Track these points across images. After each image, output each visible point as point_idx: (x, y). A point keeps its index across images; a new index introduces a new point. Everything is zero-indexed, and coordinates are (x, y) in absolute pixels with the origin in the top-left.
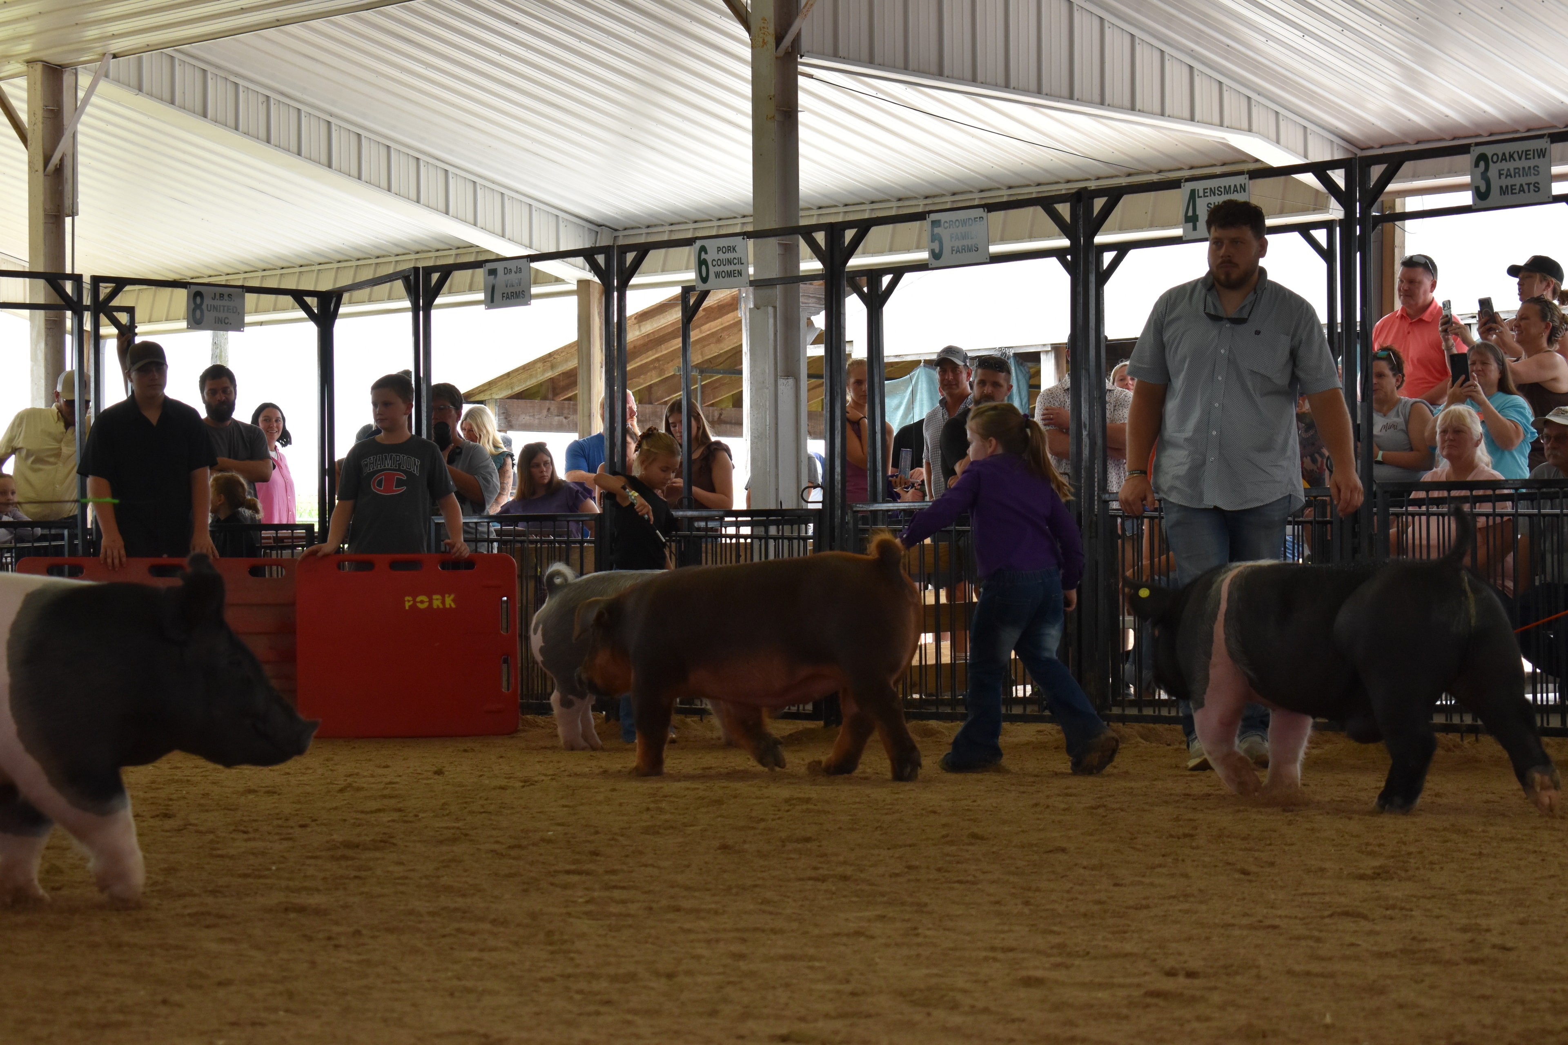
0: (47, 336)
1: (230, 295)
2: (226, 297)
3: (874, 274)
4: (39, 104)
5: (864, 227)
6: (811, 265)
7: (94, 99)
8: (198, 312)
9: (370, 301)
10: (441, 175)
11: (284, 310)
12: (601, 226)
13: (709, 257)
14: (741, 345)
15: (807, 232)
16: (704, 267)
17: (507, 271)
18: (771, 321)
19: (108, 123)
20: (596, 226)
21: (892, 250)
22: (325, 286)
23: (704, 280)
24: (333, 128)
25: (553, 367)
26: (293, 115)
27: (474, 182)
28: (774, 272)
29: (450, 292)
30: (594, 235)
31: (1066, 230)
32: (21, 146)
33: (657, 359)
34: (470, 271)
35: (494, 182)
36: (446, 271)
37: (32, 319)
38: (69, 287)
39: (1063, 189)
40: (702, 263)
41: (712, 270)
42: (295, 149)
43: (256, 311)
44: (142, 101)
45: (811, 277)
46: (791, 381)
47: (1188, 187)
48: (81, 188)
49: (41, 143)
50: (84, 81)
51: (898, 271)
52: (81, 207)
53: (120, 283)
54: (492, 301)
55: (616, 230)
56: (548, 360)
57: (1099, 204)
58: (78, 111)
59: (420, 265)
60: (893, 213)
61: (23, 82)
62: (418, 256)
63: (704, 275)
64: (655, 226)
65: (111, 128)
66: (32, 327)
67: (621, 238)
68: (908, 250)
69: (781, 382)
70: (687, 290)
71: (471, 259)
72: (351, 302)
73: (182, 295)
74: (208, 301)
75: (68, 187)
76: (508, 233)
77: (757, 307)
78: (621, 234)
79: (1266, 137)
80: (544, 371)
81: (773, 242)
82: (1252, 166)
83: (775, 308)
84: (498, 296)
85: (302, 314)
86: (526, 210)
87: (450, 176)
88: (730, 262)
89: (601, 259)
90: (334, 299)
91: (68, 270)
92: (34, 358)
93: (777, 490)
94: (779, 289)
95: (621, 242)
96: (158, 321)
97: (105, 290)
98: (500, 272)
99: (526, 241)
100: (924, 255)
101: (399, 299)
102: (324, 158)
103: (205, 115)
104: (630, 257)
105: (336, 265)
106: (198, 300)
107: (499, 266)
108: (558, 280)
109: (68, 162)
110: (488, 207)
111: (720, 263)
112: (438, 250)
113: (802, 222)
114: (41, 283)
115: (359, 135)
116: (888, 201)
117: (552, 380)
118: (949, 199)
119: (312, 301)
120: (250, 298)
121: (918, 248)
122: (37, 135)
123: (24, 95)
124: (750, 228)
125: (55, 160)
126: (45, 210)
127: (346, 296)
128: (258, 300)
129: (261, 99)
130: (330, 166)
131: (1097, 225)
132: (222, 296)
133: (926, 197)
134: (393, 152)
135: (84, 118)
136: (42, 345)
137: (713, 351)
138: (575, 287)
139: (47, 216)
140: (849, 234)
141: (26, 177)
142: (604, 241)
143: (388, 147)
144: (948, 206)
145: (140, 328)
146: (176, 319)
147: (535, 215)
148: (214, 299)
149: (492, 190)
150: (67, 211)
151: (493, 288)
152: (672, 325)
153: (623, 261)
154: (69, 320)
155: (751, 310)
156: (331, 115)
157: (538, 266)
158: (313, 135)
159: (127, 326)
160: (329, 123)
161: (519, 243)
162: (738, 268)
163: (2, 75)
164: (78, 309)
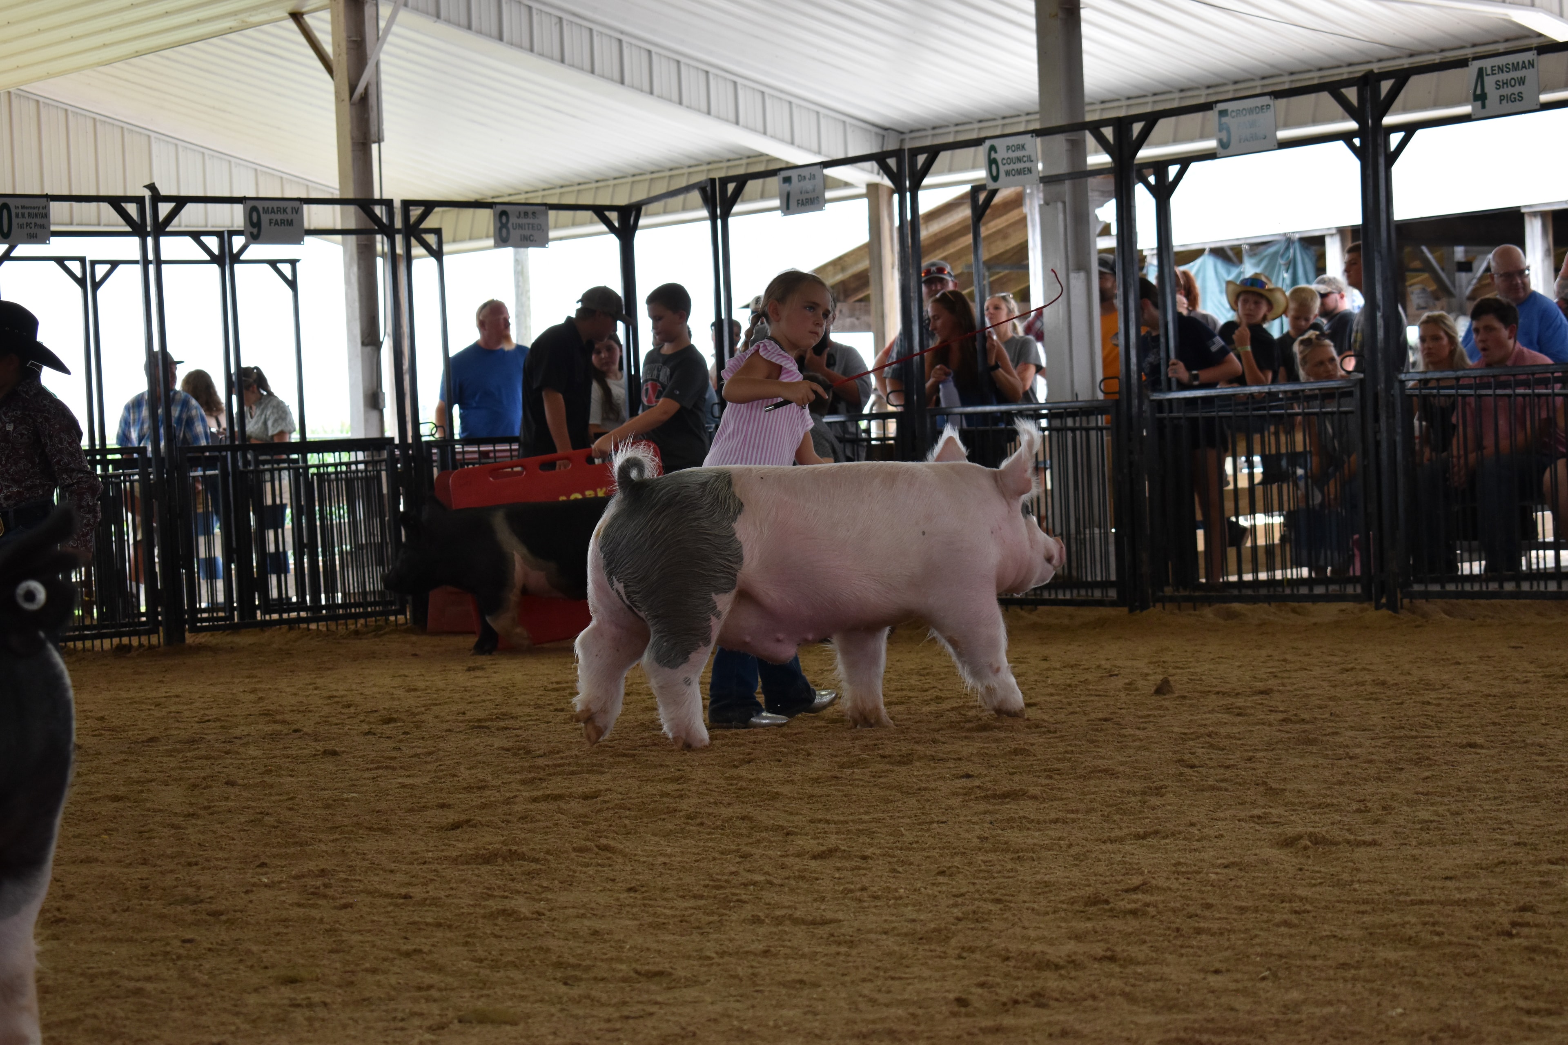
0: (359, 259)
1: (534, 213)
2: (529, 215)
3: (1160, 166)
4: (343, 35)
5: (1151, 120)
6: (1099, 158)
7: (395, 29)
8: (504, 231)
9: (665, 212)
10: (730, 87)
11: (582, 224)
12: (886, 129)
13: (998, 156)
14: (1026, 242)
15: (1095, 128)
16: (994, 167)
17: (802, 178)
18: (1061, 216)
19: (408, 50)
20: (883, 130)
21: (1176, 141)
22: (622, 200)
23: (995, 179)
24: (625, 45)
25: (843, 269)
26: (586, 34)
27: (763, 92)
28: (1062, 168)
29: (743, 201)
30: (880, 138)
31: (1352, 112)
32: (327, 77)
34: (760, 182)
35: (782, 91)
36: (742, 181)
37: (344, 244)
38: (378, 210)
39: (1344, 73)
40: (992, 162)
41: (1002, 169)
42: (589, 68)
43: (556, 227)
44: (441, 28)
45: (1099, 171)
46: (1082, 275)
47: (1475, 65)
48: (385, 115)
49: (345, 74)
50: (385, 11)
51: (1185, 162)
52: (387, 134)
53: (429, 206)
54: (788, 208)
55: (902, 133)
56: (839, 263)
57: (1386, 86)
58: (380, 40)
59: (717, 175)
60: (1175, 105)
61: (326, 15)
62: (710, 167)
63: (994, 173)
64: (940, 127)
65: (411, 56)
66: (345, 252)
67: (907, 141)
68: (1192, 140)
69: (1073, 275)
70: (976, 189)
71: (761, 168)
72: (647, 215)
73: (486, 215)
74: (513, 220)
75: (373, 115)
76: (797, 140)
77: (1047, 203)
78: (907, 137)
79: (1550, 12)
80: (835, 274)
81: (1060, 140)
82: (1535, 42)
83: (1064, 203)
84: (793, 203)
85: (603, 228)
86: (813, 117)
87: (739, 87)
88: (1019, 160)
89: (892, 162)
90: (634, 213)
91: (377, 196)
92: (348, 282)
93: (1072, 382)
94: (1067, 185)
95: (907, 146)
96: (462, 240)
97: (415, 212)
98: (795, 179)
99: (815, 147)
100: (1211, 144)
101: (693, 209)
102: (616, 75)
103: (501, 38)
104: (921, 159)
105: (630, 179)
106: (504, 219)
107: (793, 173)
108: (847, 185)
109: (372, 90)
110: (777, 116)
111: (1010, 161)
112: (729, 160)
113: (1089, 118)
114: (351, 209)
115: (649, 52)
116: (1170, 92)
117: (843, 283)
118: (1231, 87)
119: (613, 216)
120: (552, 214)
121: (1203, 137)
122: (342, 65)
123: (328, 27)
124: (1036, 126)
125: (360, 89)
126: (352, 138)
127: (644, 208)
128: (557, 216)
129: (554, 20)
130: (622, 82)
131: (1385, 108)
132: (526, 214)
133: (1208, 87)
134: (682, 66)
135: (386, 47)
136: (355, 269)
137: (999, 247)
138: (863, 190)
139: (354, 144)
140: (1137, 128)
141: (332, 107)
142: (892, 146)
143: (678, 62)
144: (1230, 96)
145: (446, 248)
146: (479, 238)
147: (823, 121)
148: (519, 217)
149: (780, 99)
150: (374, 138)
151: (788, 195)
152: (959, 223)
153: (913, 163)
154: (381, 243)
155: (1040, 206)
156: (622, 32)
157: (829, 172)
158: (605, 53)
159: (435, 247)
160: (620, 41)
161: (809, 150)
162: (1027, 165)
163: (304, 10)
164: (389, 231)
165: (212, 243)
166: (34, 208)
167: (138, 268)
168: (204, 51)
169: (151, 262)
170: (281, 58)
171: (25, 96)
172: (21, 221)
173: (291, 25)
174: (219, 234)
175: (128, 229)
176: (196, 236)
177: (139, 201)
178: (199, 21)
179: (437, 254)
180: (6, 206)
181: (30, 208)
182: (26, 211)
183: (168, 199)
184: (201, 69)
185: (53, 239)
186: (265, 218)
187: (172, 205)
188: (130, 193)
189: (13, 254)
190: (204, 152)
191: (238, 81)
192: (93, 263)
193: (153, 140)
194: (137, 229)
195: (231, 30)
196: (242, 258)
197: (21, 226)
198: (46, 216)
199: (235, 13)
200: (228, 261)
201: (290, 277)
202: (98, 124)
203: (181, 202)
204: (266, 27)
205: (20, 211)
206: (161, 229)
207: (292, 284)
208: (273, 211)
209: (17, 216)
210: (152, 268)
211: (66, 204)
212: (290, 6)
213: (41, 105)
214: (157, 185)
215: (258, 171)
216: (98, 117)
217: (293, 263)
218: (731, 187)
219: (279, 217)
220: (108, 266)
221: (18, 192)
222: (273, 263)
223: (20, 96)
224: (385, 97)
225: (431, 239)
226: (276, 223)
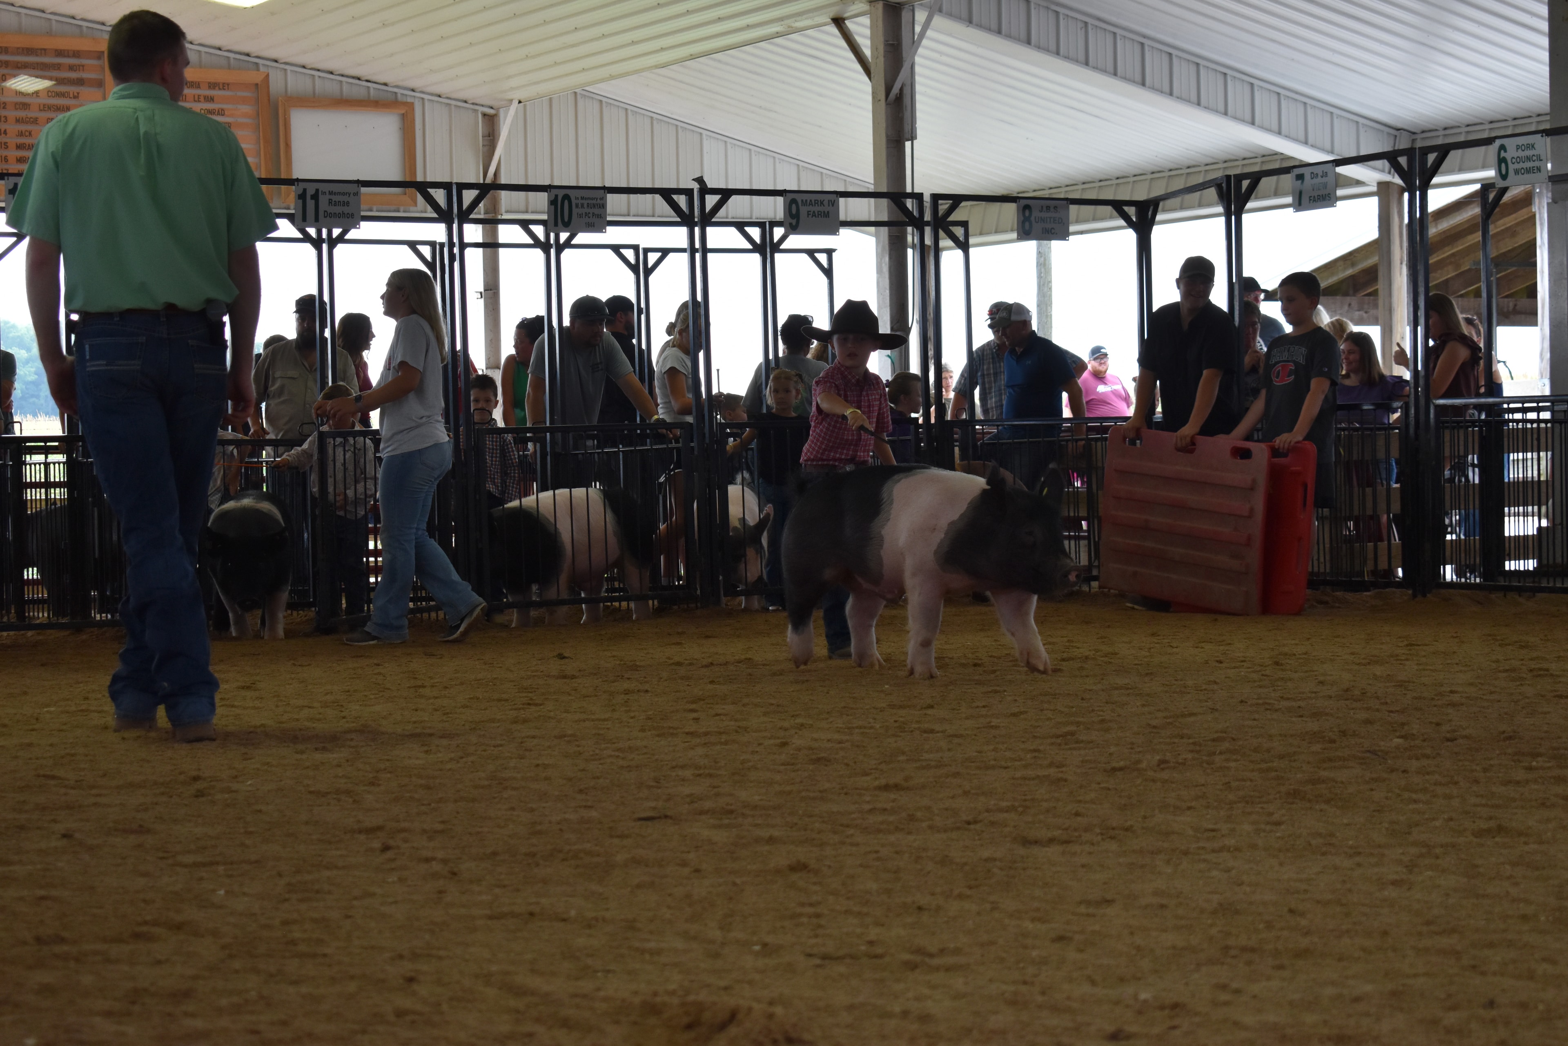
0: (891, 249)
1: (1055, 207)
2: (1052, 209)
4: (881, 39)
7: (929, 33)
8: (1027, 224)
9: (1182, 208)
10: (1247, 89)
11: (1102, 219)
12: (1398, 130)
13: (1508, 155)
14: (1535, 239)
16: (1503, 165)
17: (1314, 176)
19: (941, 53)
20: (1395, 130)
22: (1140, 196)
23: (1504, 177)
24: (1146, 48)
25: (1353, 265)
26: (1109, 39)
27: (1278, 94)
29: (1257, 198)
30: (1392, 138)
32: (866, 79)
33: (1453, 255)
34: (1275, 178)
35: (1297, 93)
36: (1256, 178)
37: (877, 236)
38: (909, 203)
40: (1501, 161)
41: (1512, 167)
42: (1111, 69)
43: (1078, 222)
44: (972, 32)
48: (919, 115)
49: (883, 75)
50: (921, 16)
52: (920, 132)
53: (957, 200)
54: (1300, 204)
55: (1414, 133)
56: (1348, 258)
58: (915, 44)
59: (1232, 172)
61: (866, 20)
62: (1225, 165)
63: (1504, 172)
64: (1452, 128)
65: (944, 59)
66: (877, 243)
67: (1418, 141)
70: (1486, 188)
71: (1276, 166)
72: (1165, 211)
73: (1011, 207)
74: (1036, 214)
75: (907, 114)
76: (1310, 140)
77: (1555, 201)
78: (1419, 137)
80: (1345, 269)
84: (1305, 199)
85: (1122, 222)
86: (1327, 117)
87: (1256, 88)
88: (1529, 159)
89: (1403, 160)
90: (1152, 208)
91: (909, 190)
92: (879, 271)
95: (1419, 144)
96: (989, 233)
97: (944, 206)
98: (1307, 177)
99: (1328, 146)
101: (1209, 205)
102: (1138, 77)
103: (1029, 42)
104: (1432, 158)
105: (1150, 177)
106: (1027, 213)
107: (1306, 171)
108: (1358, 183)
109: (907, 91)
110: (1292, 116)
111: (1519, 160)
112: (1244, 159)
114: (884, 202)
115: (1170, 54)
117: (1352, 277)
119: (1131, 211)
120: (1073, 208)
122: (879, 68)
123: (868, 32)
124: (1547, 126)
125: (895, 90)
126: (887, 136)
127: (1161, 204)
128: (1078, 211)
129: (1080, 25)
130: (1143, 84)
132: (1048, 208)
134: (1201, 68)
135: (920, 50)
136: (887, 259)
137: (1507, 245)
138: (1374, 189)
139: (889, 141)
141: (870, 107)
142: (1403, 144)
143: (1198, 64)
145: (972, 241)
146: (1004, 231)
147: (1336, 121)
148: (1041, 211)
149: (1296, 100)
150: (908, 136)
151: (1301, 193)
152: (1468, 221)
153: (1424, 161)
154: (911, 235)
155: (1548, 204)
156: (1144, 36)
157: (1340, 170)
158: (1128, 55)
159: (962, 239)
160: (1142, 44)
161: (1322, 149)
162: (1537, 164)
163: (846, 15)
164: (919, 225)
165: (755, 233)
166: (593, 199)
167: (685, 257)
168: (753, 55)
169: (697, 251)
170: (823, 60)
171: (589, 96)
172: (580, 211)
173: (834, 30)
174: (761, 225)
175: (679, 220)
176: (740, 226)
177: (689, 192)
178: (748, 27)
179: (964, 246)
180: (566, 197)
181: (589, 198)
182: (585, 202)
183: (714, 191)
184: (750, 72)
185: (609, 228)
186: (803, 210)
187: (717, 197)
188: (682, 186)
189: (574, 242)
190: (752, 149)
191: (783, 82)
192: (647, 251)
193: (704, 136)
194: (686, 220)
195: (778, 35)
196: (782, 247)
197: (580, 216)
198: (603, 206)
199: (781, 19)
200: (768, 250)
201: (826, 265)
202: (655, 122)
203: (726, 194)
204: (809, 32)
205: (580, 202)
206: (707, 220)
207: (828, 272)
208: (811, 204)
209: (577, 206)
210: (698, 256)
211: (624, 197)
212: (833, 12)
213: (604, 104)
214: (705, 179)
215: (800, 166)
216: (655, 116)
217: (829, 252)
218: (1245, 184)
219: (816, 209)
220: (659, 254)
221: (581, 185)
222: (811, 253)
223: (585, 96)
224: (918, 97)
225: (959, 232)
226: (814, 215)
